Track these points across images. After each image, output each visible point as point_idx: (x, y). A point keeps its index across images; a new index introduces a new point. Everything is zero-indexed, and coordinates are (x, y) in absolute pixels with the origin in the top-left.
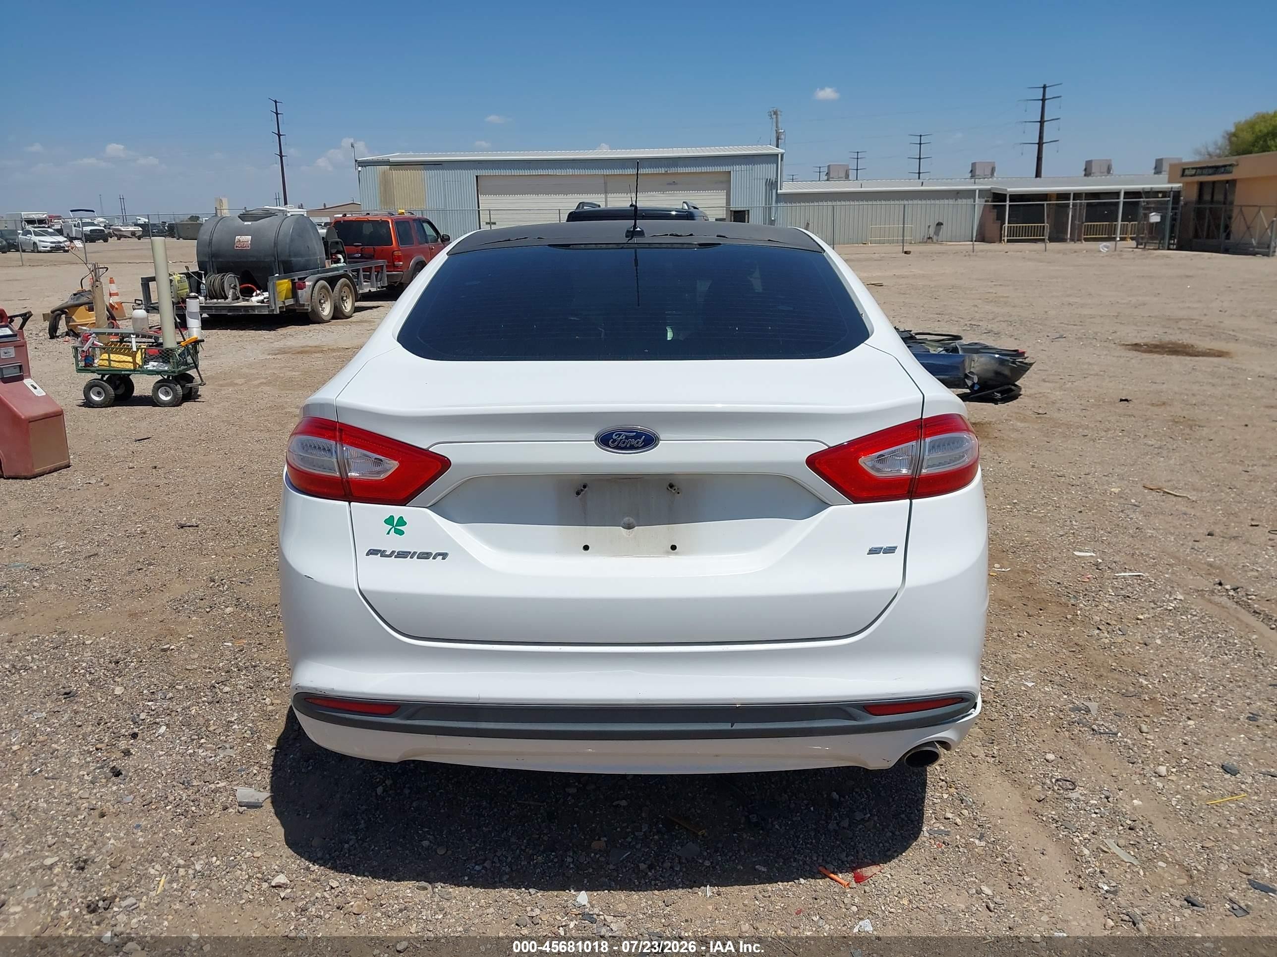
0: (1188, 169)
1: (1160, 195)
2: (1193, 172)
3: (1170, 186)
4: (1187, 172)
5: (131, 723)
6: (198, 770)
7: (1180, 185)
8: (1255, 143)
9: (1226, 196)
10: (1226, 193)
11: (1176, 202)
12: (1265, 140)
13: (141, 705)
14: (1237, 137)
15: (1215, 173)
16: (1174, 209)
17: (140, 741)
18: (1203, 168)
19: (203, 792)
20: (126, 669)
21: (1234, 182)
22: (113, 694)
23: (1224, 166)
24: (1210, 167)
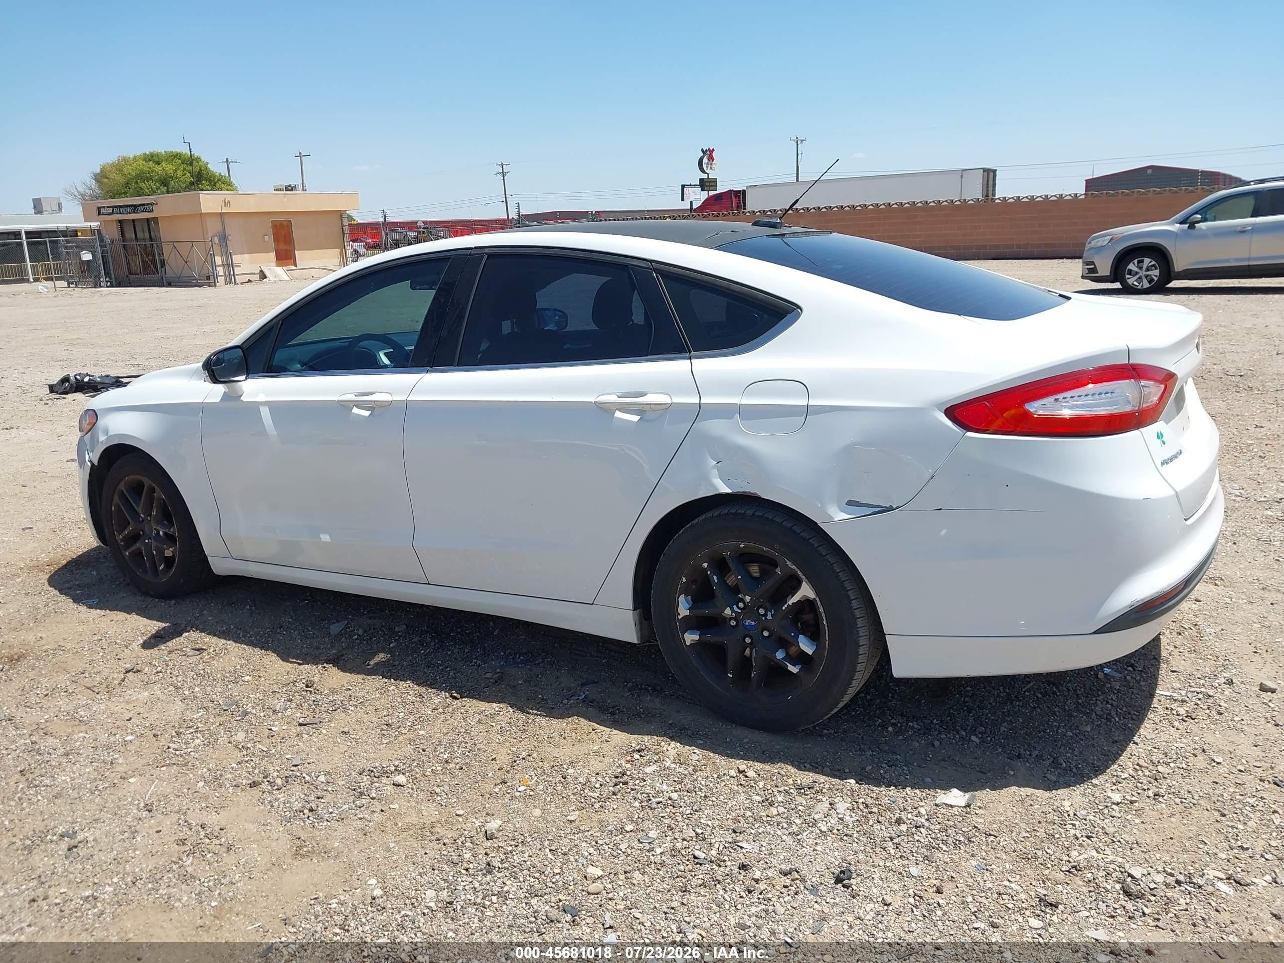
0: (104, 207)
1: (79, 234)
2: (110, 210)
3: (88, 224)
4: (103, 211)
5: (707, 865)
6: (872, 826)
7: (98, 223)
8: (127, 185)
9: (150, 233)
10: (149, 230)
11: (102, 240)
12: (137, 183)
13: (659, 857)
14: (107, 178)
15: (134, 212)
16: (101, 246)
17: (762, 862)
18: (120, 207)
19: (927, 824)
20: (528, 863)
21: (156, 220)
22: (599, 878)
23: (143, 205)
24: (127, 206)
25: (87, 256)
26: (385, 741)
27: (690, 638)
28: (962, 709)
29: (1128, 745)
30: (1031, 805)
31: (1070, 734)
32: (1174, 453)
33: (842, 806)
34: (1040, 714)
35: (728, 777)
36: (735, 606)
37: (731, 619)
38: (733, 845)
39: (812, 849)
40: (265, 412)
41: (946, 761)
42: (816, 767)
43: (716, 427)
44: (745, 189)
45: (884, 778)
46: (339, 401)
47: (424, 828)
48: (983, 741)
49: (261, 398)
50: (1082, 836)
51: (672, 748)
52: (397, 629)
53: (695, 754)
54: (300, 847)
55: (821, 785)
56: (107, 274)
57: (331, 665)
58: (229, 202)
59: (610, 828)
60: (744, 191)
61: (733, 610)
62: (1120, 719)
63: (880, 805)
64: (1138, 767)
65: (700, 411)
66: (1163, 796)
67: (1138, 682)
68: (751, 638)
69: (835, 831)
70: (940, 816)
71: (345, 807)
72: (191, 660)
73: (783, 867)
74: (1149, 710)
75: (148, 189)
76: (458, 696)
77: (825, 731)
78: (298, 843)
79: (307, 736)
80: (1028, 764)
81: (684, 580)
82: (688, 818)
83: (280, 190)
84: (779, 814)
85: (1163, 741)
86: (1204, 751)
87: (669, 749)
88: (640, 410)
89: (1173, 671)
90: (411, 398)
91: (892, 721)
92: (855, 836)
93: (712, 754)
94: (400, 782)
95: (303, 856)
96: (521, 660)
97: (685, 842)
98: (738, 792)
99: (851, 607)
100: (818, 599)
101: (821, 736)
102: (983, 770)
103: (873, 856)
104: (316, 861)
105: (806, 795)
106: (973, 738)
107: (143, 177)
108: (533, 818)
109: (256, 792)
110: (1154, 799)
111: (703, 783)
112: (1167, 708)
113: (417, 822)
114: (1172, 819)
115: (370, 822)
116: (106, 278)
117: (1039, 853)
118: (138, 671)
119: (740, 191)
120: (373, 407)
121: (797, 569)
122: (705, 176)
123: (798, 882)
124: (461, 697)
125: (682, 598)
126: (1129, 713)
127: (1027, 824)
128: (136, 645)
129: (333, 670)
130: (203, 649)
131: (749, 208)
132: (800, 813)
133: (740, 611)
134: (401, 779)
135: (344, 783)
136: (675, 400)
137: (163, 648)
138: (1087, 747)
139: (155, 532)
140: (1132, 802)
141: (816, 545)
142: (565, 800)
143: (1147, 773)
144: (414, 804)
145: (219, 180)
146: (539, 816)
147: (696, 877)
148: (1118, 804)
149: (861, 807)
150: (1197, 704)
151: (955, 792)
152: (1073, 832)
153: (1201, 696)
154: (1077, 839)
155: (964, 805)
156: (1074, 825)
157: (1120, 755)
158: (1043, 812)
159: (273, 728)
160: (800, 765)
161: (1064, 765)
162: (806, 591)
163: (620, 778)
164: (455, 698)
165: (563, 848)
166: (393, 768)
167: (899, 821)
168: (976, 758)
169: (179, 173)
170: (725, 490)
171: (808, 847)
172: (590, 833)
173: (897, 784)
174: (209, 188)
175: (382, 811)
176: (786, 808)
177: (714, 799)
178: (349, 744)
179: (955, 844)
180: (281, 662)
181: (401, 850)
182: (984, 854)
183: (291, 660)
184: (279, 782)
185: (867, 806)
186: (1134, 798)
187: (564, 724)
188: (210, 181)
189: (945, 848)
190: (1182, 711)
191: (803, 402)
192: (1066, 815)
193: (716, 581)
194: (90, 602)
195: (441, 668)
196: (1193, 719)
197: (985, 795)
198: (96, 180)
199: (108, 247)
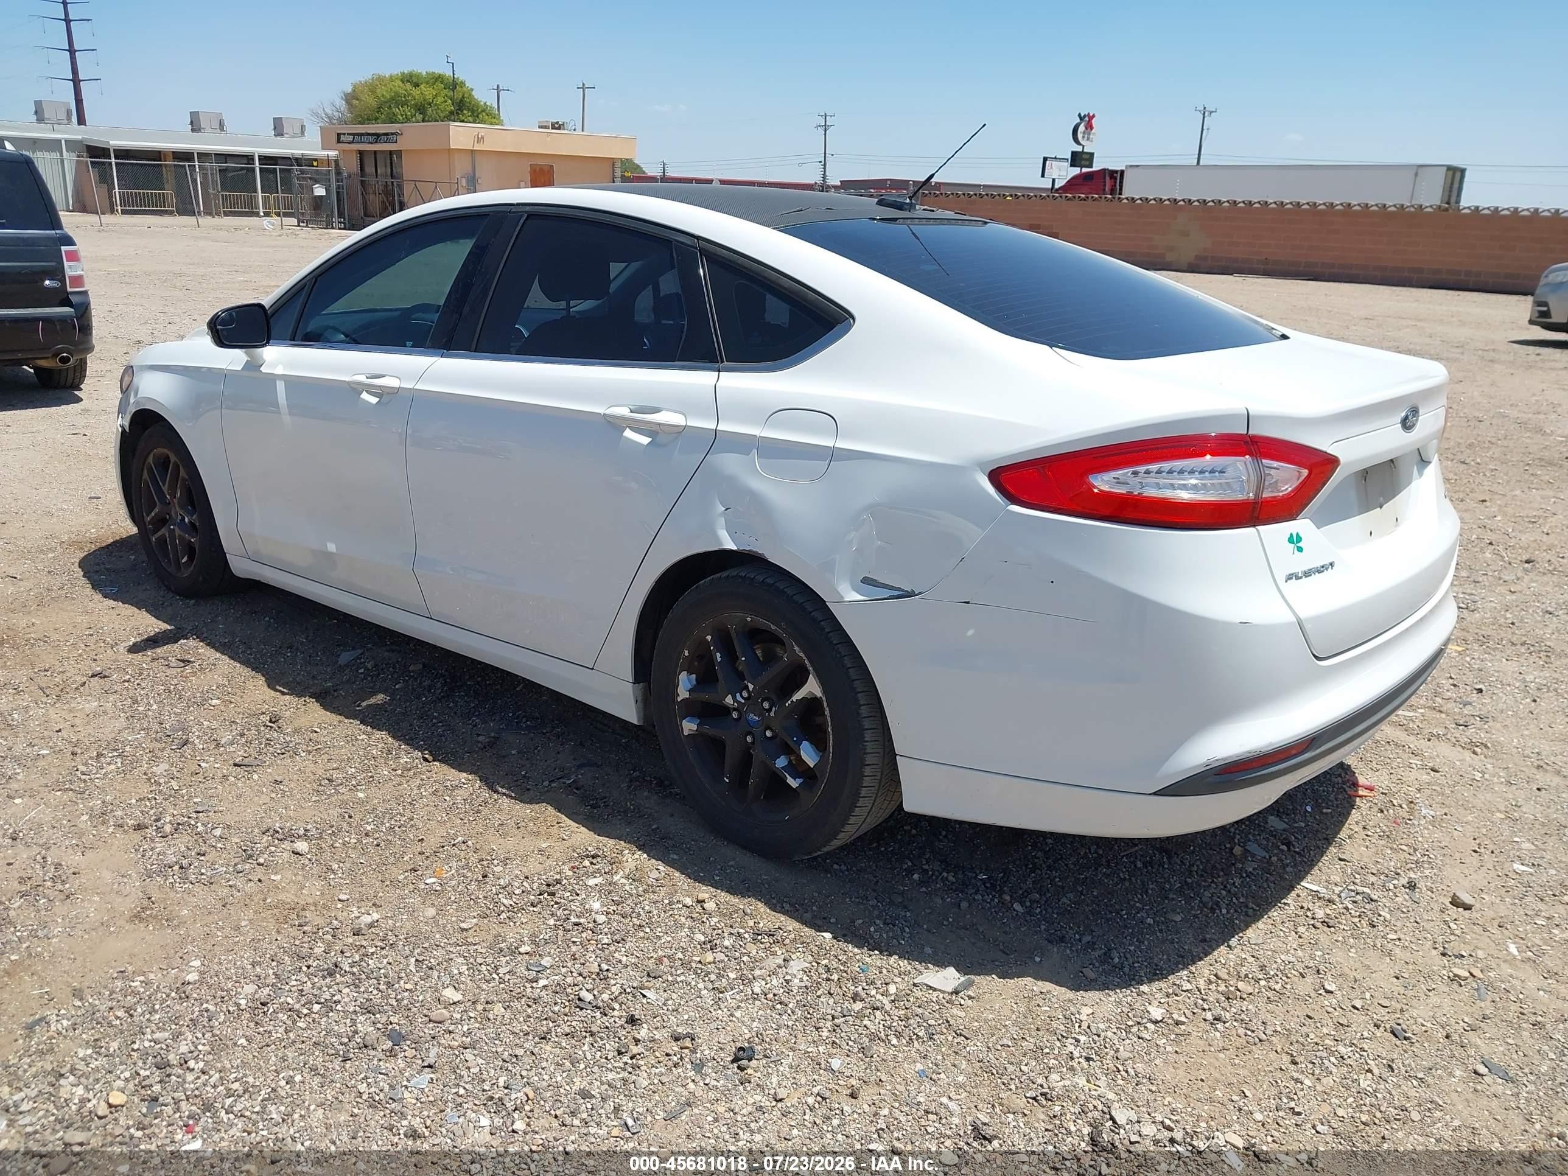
0: (344, 134)
1: (315, 164)
2: (351, 138)
3: (325, 153)
4: (342, 138)
5: (589, 1011)
6: (819, 997)
7: (337, 152)
8: (379, 109)
9: (392, 169)
10: (391, 166)
11: (338, 173)
12: (390, 107)
13: (539, 990)
14: (358, 99)
15: (376, 142)
16: (337, 181)
17: (659, 1018)
18: (361, 135)
19: (888, 1007)
20: (382, 971)
21: (399, 153)
22: (454, 1003)
23: (387, 134)
24: (369, 134)
25: (319, 191)
26: (314, 799)
27: (689, 726)
28: (1026, 866)
29: (1218, 946)
30: (1038, 1005)
31: (1150, 921)
32: (1318, 564)
33: (798, 965)
34: (1126, 889)
35: (681, 906)
36: (738, 695)
37: (735, 709)
38: (634, 991)
39: (729, 1013)
40: (281, 386)
41: (967, 929)
42: (794, 913)
43: (729, 462)
44: (1124, 168)
45: (872, 938)
46: (348, 383)
47: (294, 909)
48: (1029, 912)
49: (279, 371)
50: (1081, 1057)
51: (634, 858)
52: (411, 668)
53: (656, 870)
54: (144, 909)
55: (785, 934)
56: (341, 215)
57: (314, 700)
58: (483, 137)
59: (502, 945)
60: (1122, 172)
61: (734, 698)
62: (1228, 912)
63: (845, 972)
64: (1213, 978)
65: (715, 441)
66: (1224, 1022)
67: (1284, 866)
68: (753, 737)
69: (770, 996)
70: (912, 999)
71: (221, 869)
72: (174, 672)
73: (680, 1030)
74: (1276, 905)
75: (402, 115)
76: (430, 758)
77: (836, 866)
78: (146, 903)
79: (233, 779)
80: (1068, 951)
81: (686, 653)
82: (602, 950)
83: (546, 127)
84: (714, 962)
85: (1271, 950)
86: (1318, 972)
87: (630, 860)
88: (653, 431)
89: (1341, 860)
90: (418, 387)
91: (924, 867)
92: (791, 1005)
93: (677, 874)
94: (299, 850)
95: (141, 920)
96: (527, 726)
97: (580, 978)
98: (682, 926)
99: (858, 714)
100: (824, 699)
101: (827, 871)
102: (1006, 950)
103: (800, 1036)
104: (151, 928)
105: (762, 943)
106: (1017, 906)
107: (397, 100)
108: (422, 919)
109: (137, 837)
110: (1212, 1024)
111: (647, 908)
112: (1302, 907)
113: (289, 900)
114: (1221, 1055)
115: (239, 892)
116: (339, 217)
117: (1011, 1068)
118: (105, 677)
119: (1116, 172)
120: (382, 393)
121: (804, 658)
122: (1079, 149)
123: (686, 1051)
124: (434, 761)
125: (683, 676)
126: (1247, 907)
127: (1021, 1029)
128: (122, 648)
129: (314, 706)
130: (189, 661)
131: (1127, 192)
132: (742, 965)
133: (743, 701)
134: (302, 846)
135: (238, 840)
136: (690, 423)
137: (149, 653)
138: (1163, 942)
139: (180, 517)
140: (1177, 1023)
141: (827, 630)
142: (472, 902)
143: (1222, 988)
144: (300, 878)
145: (483, 111)
146: (430, 916)
147: (569, 1023)
148: (1156, 1022)
149: (821, 970)
150: (1347, 908)
151: (951, 971)
152: (1071, 1048)
153: (1359, 897)
154: (1072, 1058)
155: (950, 990)
156: (1077, 1041)
157: (1201, 959)
158: (1049, 1017)
159: (203, 765)
160: (776, 905)
161: (1117, 960)
162: (812, 687)
163: (550, 888)
164: (426, 760)
165: (432, 960)
166: (302, 832)
167: (855, 997)
168: (1005, 932)
169: (440, 99)
170: (731, 546)
171: (725, 1010)
172: (476, 947)
173: (884, 949)
174: (470, 119)
175: (260, 881)
176: (727, 956)
177: (648, 930)
178: (273, 795)
179: (911, 1039)
180: (266, 688)
181: (252, 931)
182: (940, 1057)
183: (278, 687)
184: (168, 828)
185: (828, 971)
186: (1183, 1019)
187: (528, 811)
188: (473, 112)
189: (894, 1041)
190: (1320, 914)
191: (829, 443)
192: (1077, 1025)
193: (719, 660)
194: (108, 590)
195: (434, 721)
196: (1329, 927)
197: (988, 984)
198: (348, 101)
199: (344, 181)
